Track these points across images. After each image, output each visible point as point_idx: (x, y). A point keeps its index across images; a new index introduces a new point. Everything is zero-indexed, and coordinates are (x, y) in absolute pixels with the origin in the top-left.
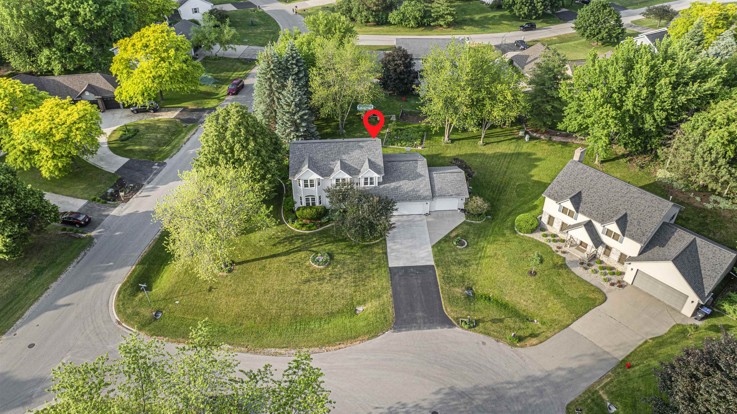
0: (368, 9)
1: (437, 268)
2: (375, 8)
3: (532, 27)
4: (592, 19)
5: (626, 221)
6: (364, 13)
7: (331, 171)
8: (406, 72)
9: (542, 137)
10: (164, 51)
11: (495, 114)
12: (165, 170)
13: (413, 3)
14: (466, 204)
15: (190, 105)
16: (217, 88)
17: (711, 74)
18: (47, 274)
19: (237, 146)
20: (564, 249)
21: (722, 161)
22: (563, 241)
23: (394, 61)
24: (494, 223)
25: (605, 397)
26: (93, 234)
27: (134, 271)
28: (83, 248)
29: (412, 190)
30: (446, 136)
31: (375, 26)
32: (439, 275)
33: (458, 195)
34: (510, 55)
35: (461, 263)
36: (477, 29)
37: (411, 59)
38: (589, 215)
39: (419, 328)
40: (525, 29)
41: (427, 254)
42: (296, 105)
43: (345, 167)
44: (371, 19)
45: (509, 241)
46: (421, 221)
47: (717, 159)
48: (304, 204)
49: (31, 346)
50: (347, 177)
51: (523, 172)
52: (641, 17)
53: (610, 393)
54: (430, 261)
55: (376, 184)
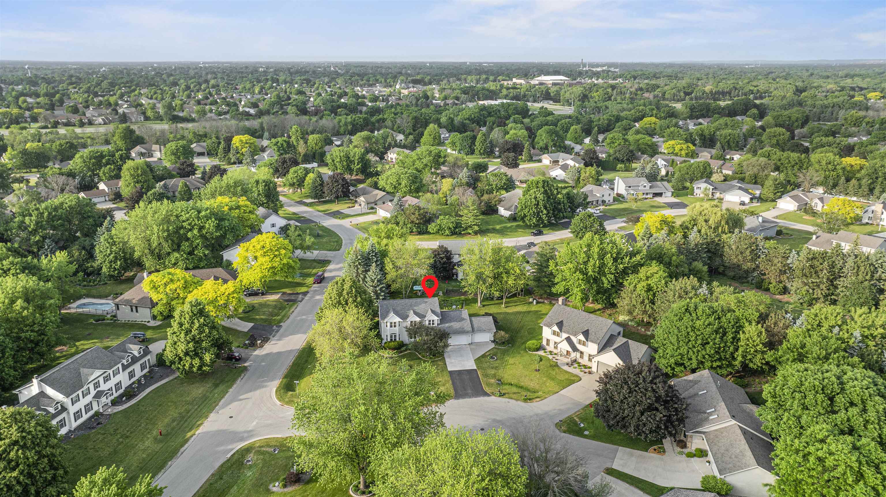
0: (412, 222)
1: (479, 370)
2: (417, 222)
3: (540, 233)
4: (582, 225)
5: (588, 333)
6: (409, 225)
7: (407, 316)
8: (447, 263)
9: (546, 301)
10: (276, 250)
11: (510, 282)
12: (282, 330)
13: (447, 217)
14: (494, 336)
15: (288, 291)
16: (304, 280)
17: (638, 252)
18: (221, 387)
19: (351, 300)
20: (557, 358)
21: (646, 301)
22: (556, 354)
23: (439, 255)
24: (513, 348)
25: (577, 420)
26: (246, 365)
27: (282, 382)
28: (242, 371)
29: (459, 328)
30: (479, 302)
31: (417, 235)
32: (480, 374)
33: (489, 331)
34: (522, 252)
35: (493, 368)
36: (498, 235)
37: (451, 254)
38: (568, 333)
39: (470, 397)
40: (535, 235)
41: (471, 363)
42: (378, 281)
43: (416, 313)
44: (415, 230)
45: (522, 356)
46: (466, 348)
47: (644, 300)
48: (389, 340)
49: (231, 417)
50: (418, 319)
51: (533, 322)
52: (624, 224)
53: (580, 418)
54: (474, 367)
55: (436, 325)
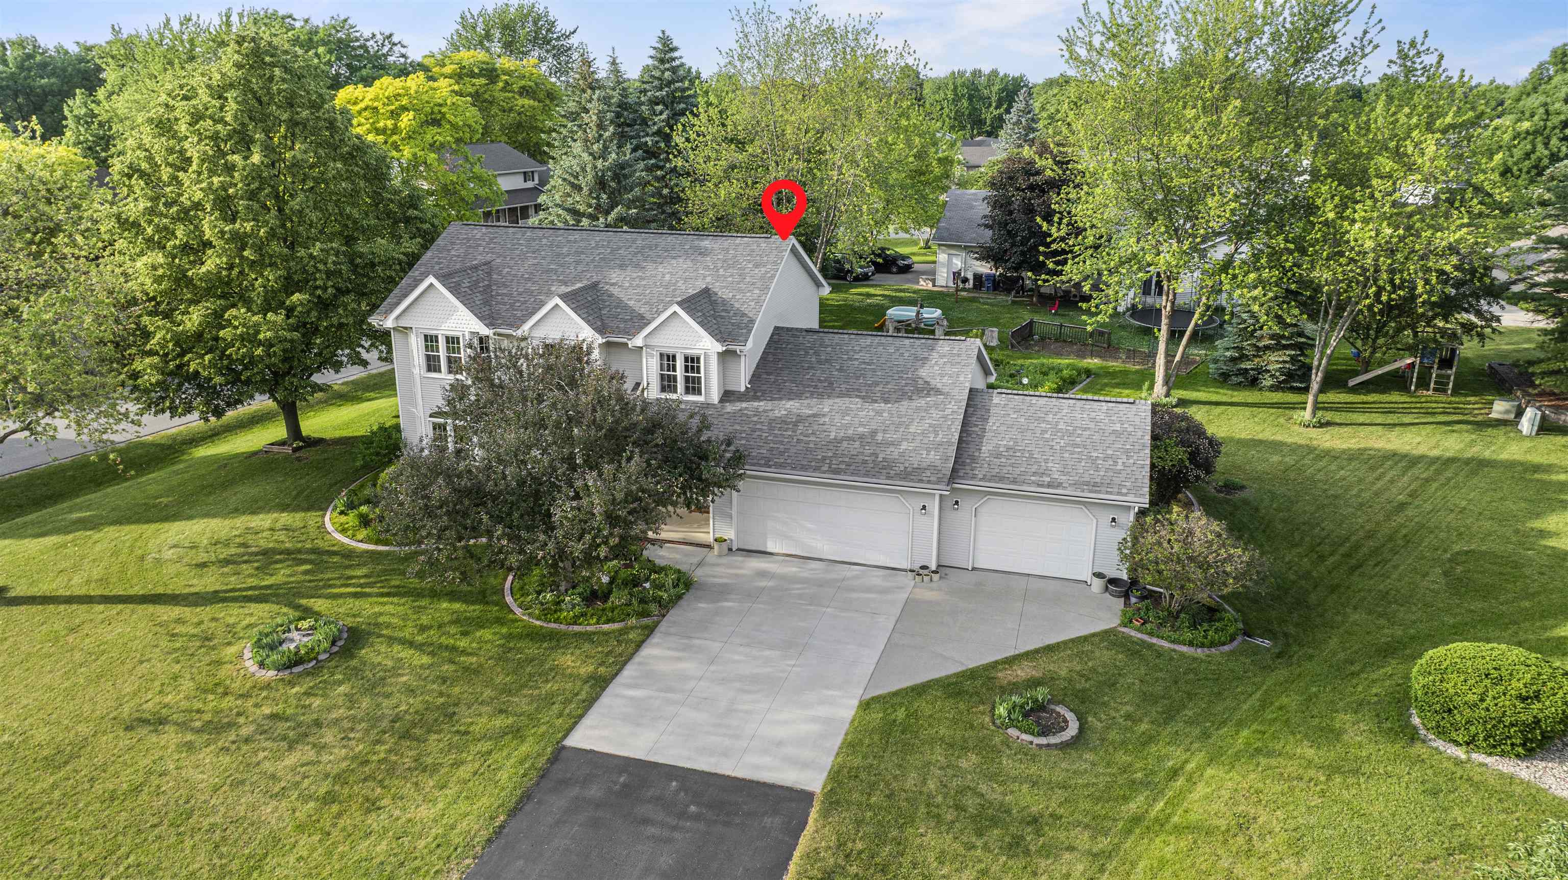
1: (825, 814)
24: (1282, 674)
29: (862, 437)
32: (812, 856)
35: (995, 822)
41: (815, 728)
45: (1356, 772)
46: (884, 591)
54: (805, 765)
